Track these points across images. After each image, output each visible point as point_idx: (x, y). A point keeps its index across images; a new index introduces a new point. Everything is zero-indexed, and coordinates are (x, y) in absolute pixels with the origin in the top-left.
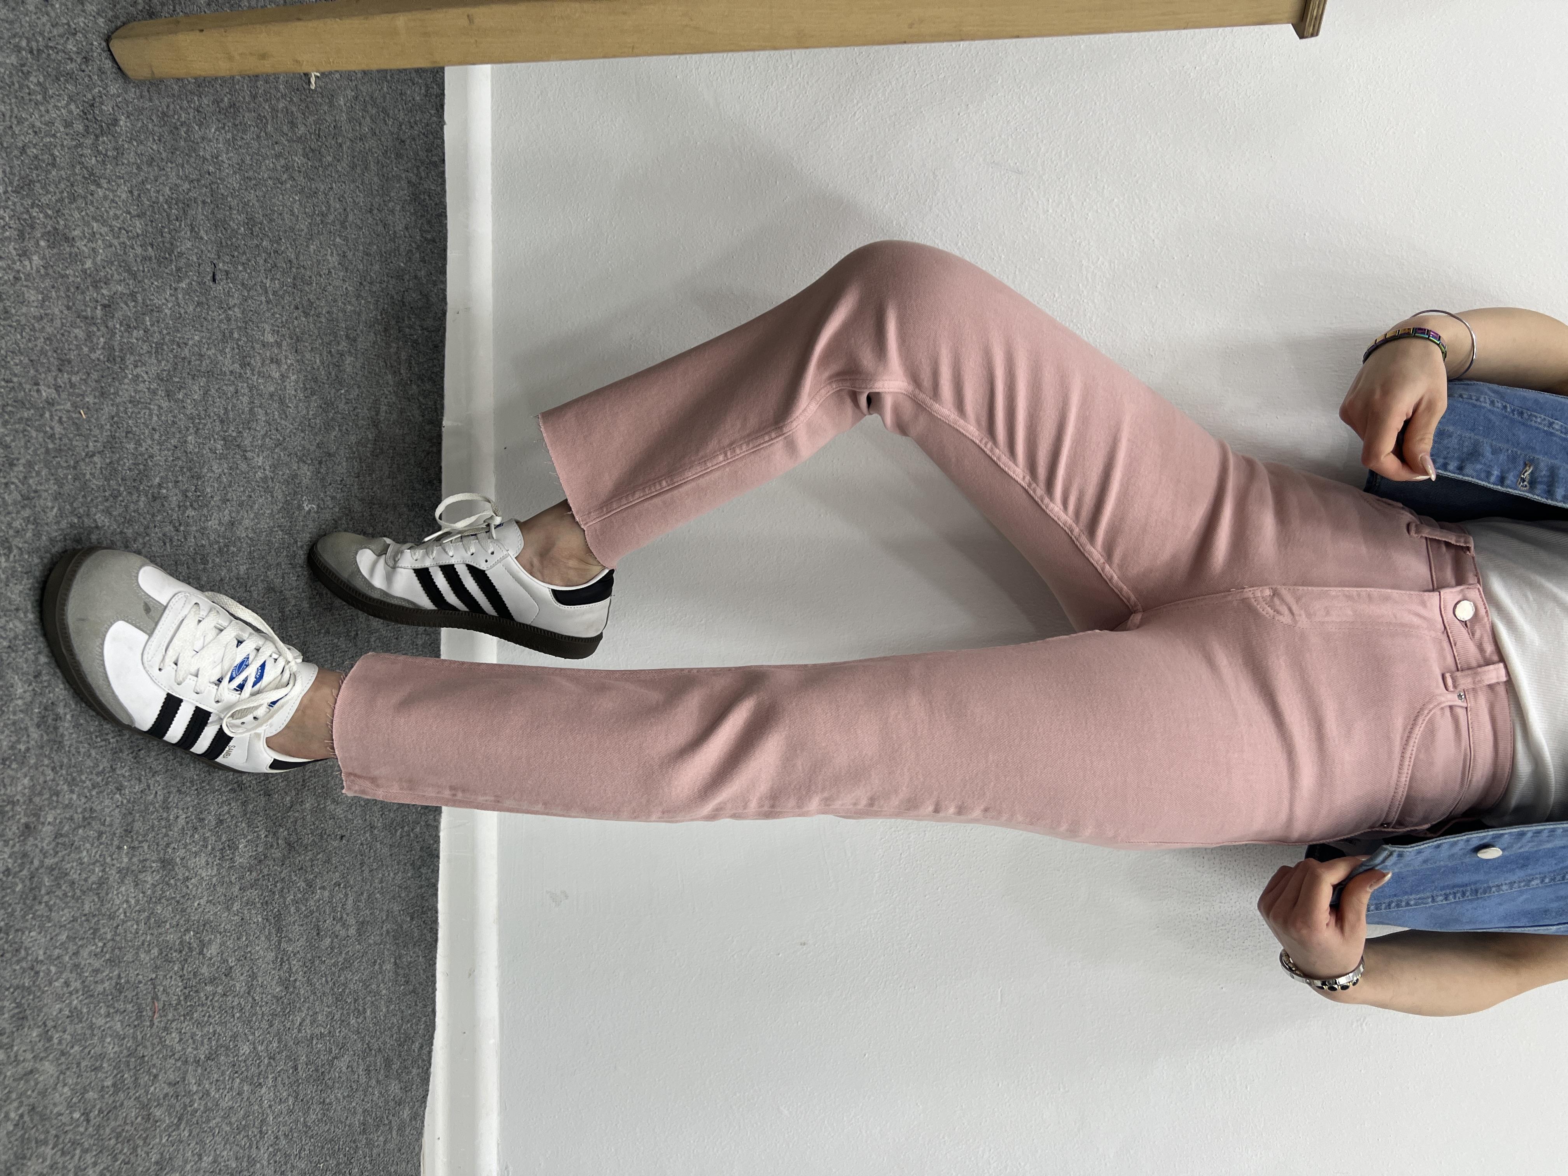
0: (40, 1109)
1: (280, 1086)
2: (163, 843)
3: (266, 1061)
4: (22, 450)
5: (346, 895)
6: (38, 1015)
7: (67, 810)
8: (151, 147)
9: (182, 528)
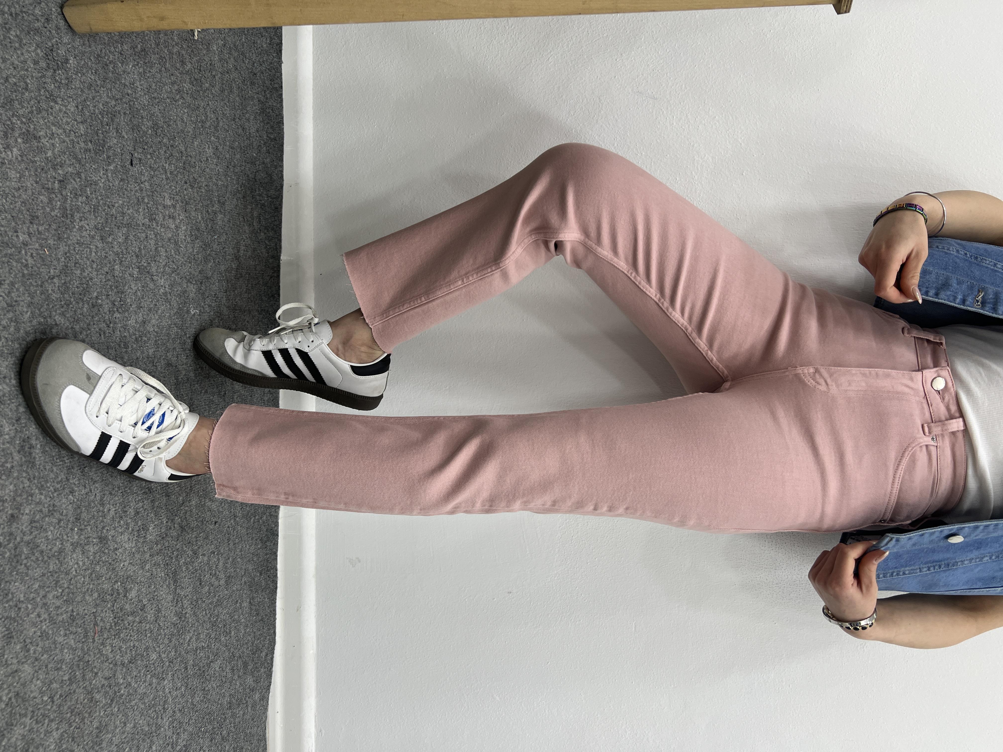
0: (22, 695)
1: (176, 680)
2: (100, 527)
3: (167, 664)
4: (7, 275)
5: (218, 559)
6: (20, 636)
7: (38, 506)
8: (90, 77)
9: (111, 325)
